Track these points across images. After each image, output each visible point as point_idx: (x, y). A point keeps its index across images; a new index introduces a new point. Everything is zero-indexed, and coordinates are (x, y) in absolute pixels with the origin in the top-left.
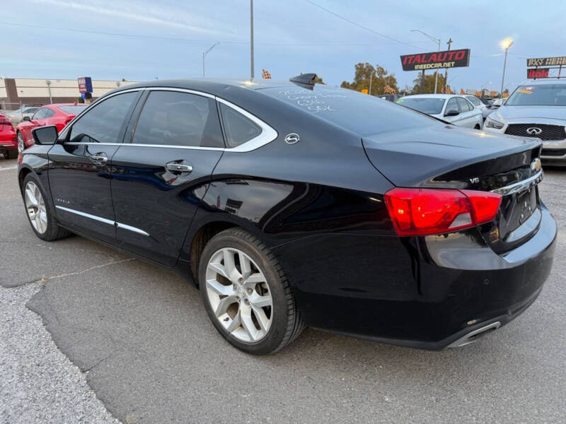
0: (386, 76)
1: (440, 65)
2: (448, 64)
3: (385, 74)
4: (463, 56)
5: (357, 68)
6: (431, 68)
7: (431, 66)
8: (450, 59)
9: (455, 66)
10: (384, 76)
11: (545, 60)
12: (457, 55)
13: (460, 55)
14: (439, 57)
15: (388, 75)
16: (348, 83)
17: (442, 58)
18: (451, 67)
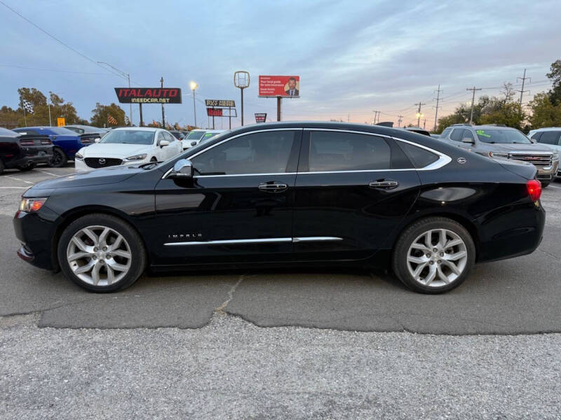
0: (63, 104)
1: (156, 100)
2: (164, 100)
3: (62, 102)
4: (175, 94)
5: (22, 93)
6: (147, 102)
7: (147, 100)
8: (165, 95)
9: (170, 102)
10: (61, 104)
11: (218, 102)
12: (171, 93)
13: (173, 93)
14: (154, 92)
15: (65, 103)
16: (10, 109)
17: (157, 94)
18: (167, 103)
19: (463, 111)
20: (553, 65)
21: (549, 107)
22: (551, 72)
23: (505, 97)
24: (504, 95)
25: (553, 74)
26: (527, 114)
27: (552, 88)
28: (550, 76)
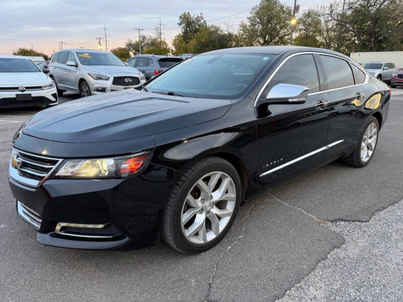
19: (131, 45)
20: (180, 17)
21: (184, 44)
22: (179, 22)
23: (156, 36)
24: (155, 35)
25: (181, 23)
26: (171, 48)
27: (181, 32)
28: (180, 24)
